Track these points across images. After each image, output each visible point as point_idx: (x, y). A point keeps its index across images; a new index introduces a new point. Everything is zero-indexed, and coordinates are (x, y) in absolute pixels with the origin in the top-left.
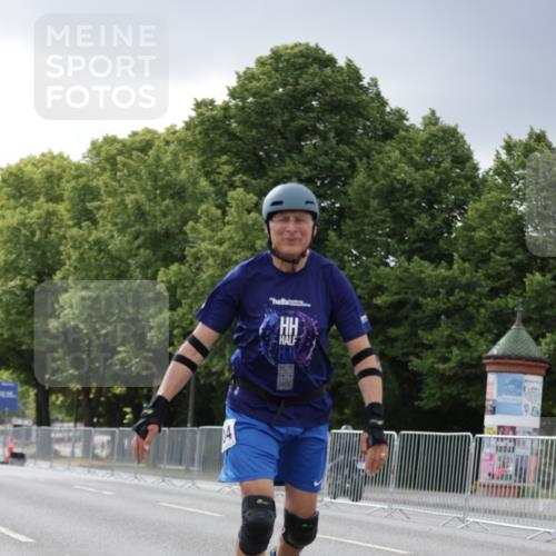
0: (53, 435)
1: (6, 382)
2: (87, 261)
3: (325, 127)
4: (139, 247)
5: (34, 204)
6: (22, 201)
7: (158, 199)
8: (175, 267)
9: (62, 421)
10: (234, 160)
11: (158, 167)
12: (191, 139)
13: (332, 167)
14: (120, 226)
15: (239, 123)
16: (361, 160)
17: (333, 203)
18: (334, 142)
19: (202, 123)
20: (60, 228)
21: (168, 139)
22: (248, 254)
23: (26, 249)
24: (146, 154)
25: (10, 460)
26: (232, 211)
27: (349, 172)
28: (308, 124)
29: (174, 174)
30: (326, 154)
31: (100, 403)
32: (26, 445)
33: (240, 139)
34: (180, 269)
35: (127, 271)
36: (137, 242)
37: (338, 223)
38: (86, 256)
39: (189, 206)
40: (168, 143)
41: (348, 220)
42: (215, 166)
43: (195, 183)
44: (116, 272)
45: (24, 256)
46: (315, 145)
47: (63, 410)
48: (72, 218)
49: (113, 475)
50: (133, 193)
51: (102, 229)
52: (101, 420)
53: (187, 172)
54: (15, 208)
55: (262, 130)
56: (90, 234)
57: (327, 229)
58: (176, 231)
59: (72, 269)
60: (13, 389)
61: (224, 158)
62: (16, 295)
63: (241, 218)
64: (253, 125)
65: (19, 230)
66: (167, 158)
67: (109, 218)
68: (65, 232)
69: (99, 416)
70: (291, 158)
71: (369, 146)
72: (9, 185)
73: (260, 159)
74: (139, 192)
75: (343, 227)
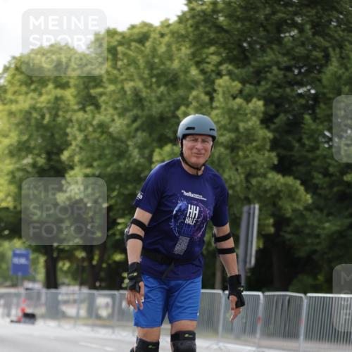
0: (60, 298)
1: (20, 249)
2: (91, 142)
3: (302, 20)
4: (137, 130)
5: (44, 91)
6: (33, 87)
7: (154, 86)
8: (168, 148)
9: (68, 285)
10: (222, 50)
11: (154, 57)
12: (183, 32)
13: (308, 57)
14: (120, 111)
15: (226, 17)
16: (334, 50)
17: (309, 90)
18: (310, 33)
19: (193, 17)
20: (66, 111)
21: (163, 32)
22: (233, 135)
23: (37, 130)
24: (143, 45)
25: (23, 319)
26: (219, 97)
27: (323, 62)
28: (287, 17)
29: (168, 63)
30: (303, 44)
31: (101, 269)
32: (36, 306)
33: (227, 31)
34: (173, 150)
35: (127, 151)
36: (135, 125)
37: (313, 108)
38: (89, 137)
39: (181, 92)
40: (162, 35)
41: (322, 105)
42: (204, 56)
43: (186, 72)
44: (117, 152)
45: (34, 137)
46: (293, 37)
47: (69, 275)
48: (78, 103)
49: (113, 333)
50: (132, 80)
51: (104, 113)
52: (103, 284)
53: (180, 62)
54: (27, 93)
55: (247, 24)
56: (94, 117)
57: (303, 114)
58: (170, 115)
59: (77, 149)
60: (26, 256)
61: (212, 49)
62: (28, 172)
63: (227, 103)
64: (238, 19)
65: (30, 113)
66: (162, 49)
67: (111, 103)
68: (72, 115)
69: (101, 280)
70: (272, 49)
71: (342, 37)
72: (22, 73)
73: (244, 50)
74: (137, 80)
75: (318, 111)
